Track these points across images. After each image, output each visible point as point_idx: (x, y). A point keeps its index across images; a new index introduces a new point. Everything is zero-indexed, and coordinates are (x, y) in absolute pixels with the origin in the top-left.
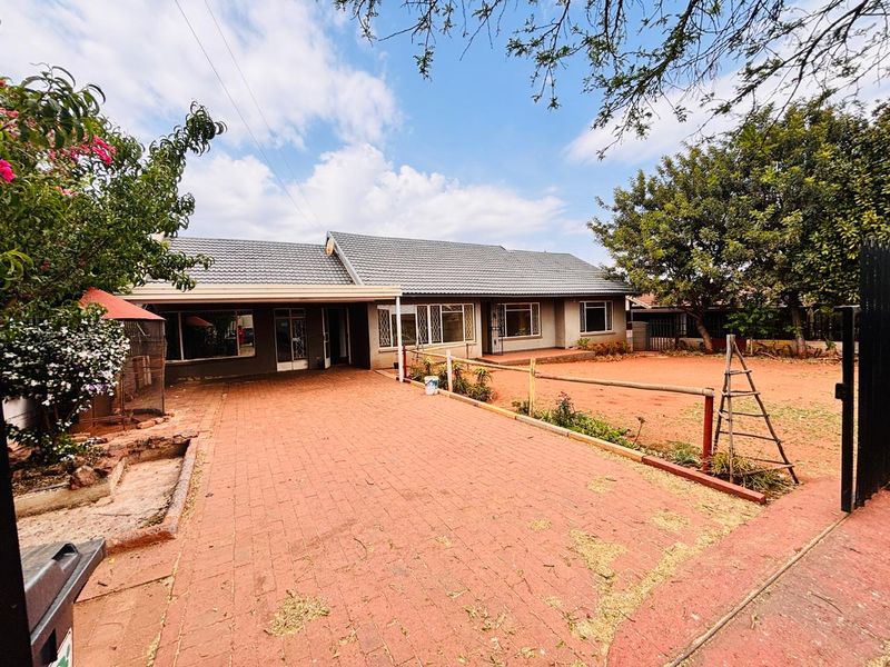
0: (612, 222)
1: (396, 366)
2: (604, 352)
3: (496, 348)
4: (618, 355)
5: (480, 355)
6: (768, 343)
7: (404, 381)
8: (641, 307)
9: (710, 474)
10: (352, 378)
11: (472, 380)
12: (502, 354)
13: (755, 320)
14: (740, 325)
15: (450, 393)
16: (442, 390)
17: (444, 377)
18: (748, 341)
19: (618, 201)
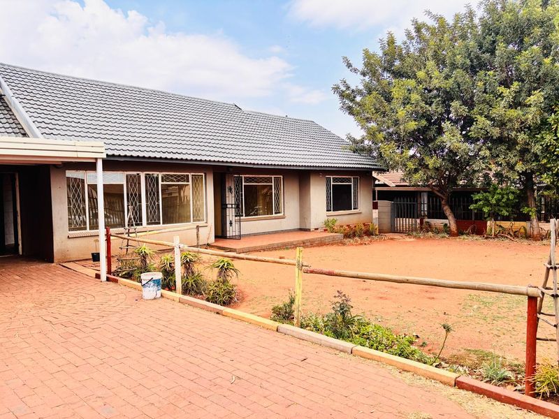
0: (361, 87)
1: (96, 257)
2: (351, 234)
3: (231, 231)
4: (366, 238)
5: (212, 240)
6: (506, 224)
7: (108, 279)
8: (385, 185)
9: (536, 395)
10: (23, 276)
11: (209, 275)
12: (239, 237)
13: (499, 200)
14: (484, 205)
15: (177, 295)
16: (166, 292)
17: (168, 272)
18: (489, 223)
19: (367, 64)
